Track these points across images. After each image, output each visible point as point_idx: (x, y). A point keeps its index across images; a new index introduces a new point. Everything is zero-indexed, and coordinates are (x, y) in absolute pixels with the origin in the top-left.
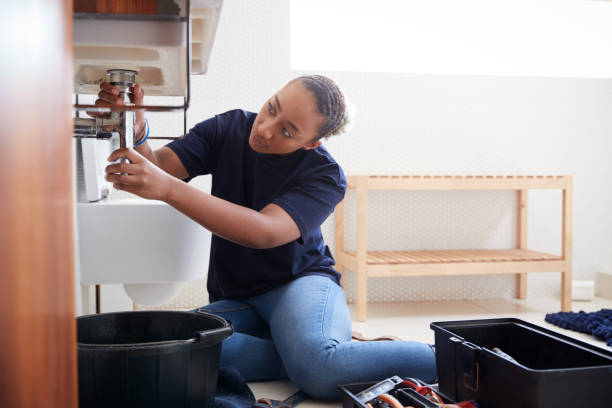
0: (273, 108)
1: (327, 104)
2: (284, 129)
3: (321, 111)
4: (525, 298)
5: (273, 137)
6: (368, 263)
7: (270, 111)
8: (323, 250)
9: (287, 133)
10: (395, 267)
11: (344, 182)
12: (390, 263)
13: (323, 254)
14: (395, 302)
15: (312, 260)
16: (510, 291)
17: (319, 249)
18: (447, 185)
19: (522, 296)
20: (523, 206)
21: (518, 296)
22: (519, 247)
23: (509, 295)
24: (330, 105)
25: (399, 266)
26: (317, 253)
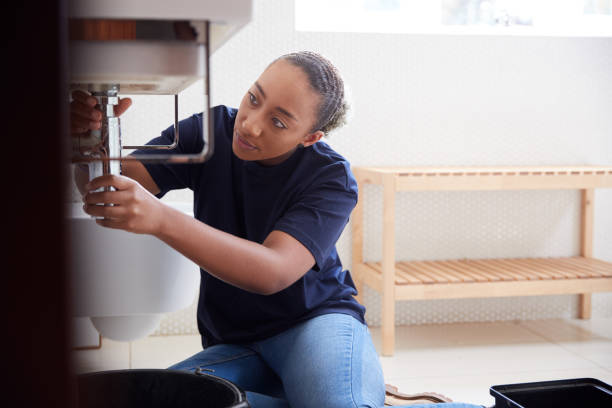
0: (256, 98)
1: (321, 78)
2: (274, 121)
3: (316, 87)
4: (589, 318)
5: (262, 134)
6: (397, 283)
7: (252, 102)
8: (343, 278)
9: (279, 124)
10: (430, 287)
11: (354, 183)
12: (424, 283)
13: (342, 282)
14: (426, 325)
15: (329, 291)
16: (570, 309)
17: (336, 275)
18: (494, 184)
19: (585, 316)
20: (588, 203)
21: (580, 316)
22: (582, 254)
23: (568, 314)
24: (325, 80)
25: (436, 286)
26: (335, 281)
